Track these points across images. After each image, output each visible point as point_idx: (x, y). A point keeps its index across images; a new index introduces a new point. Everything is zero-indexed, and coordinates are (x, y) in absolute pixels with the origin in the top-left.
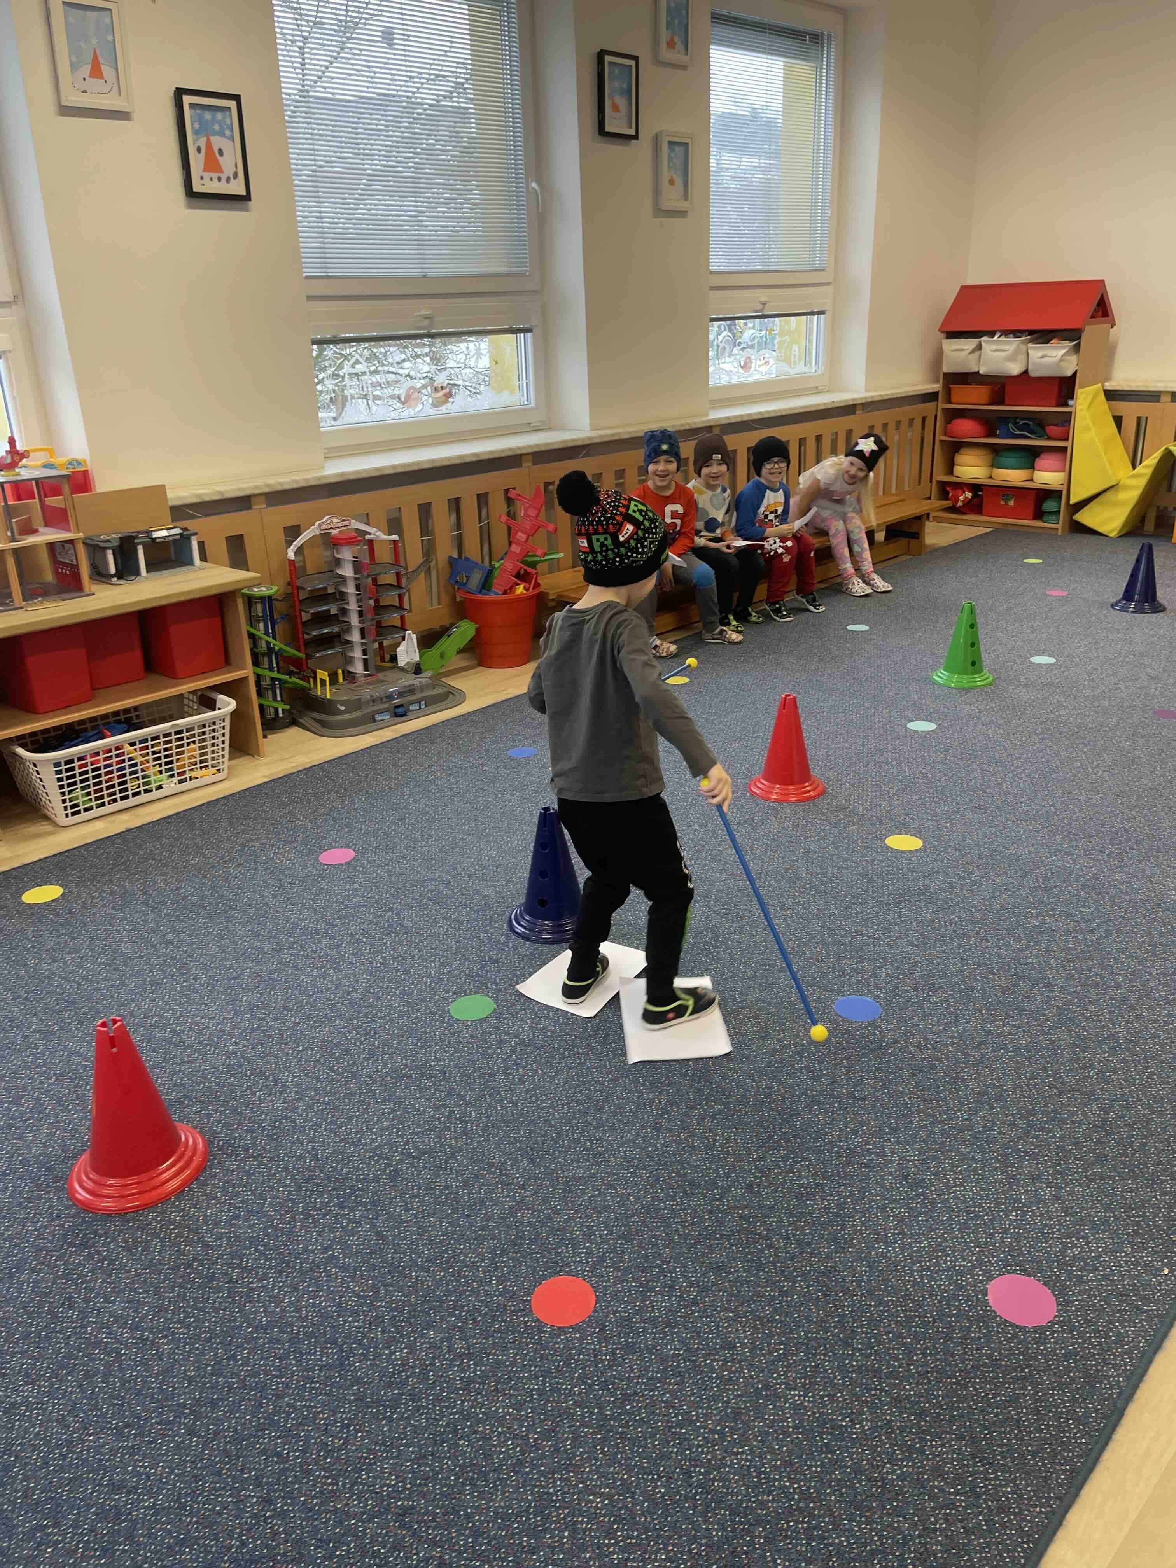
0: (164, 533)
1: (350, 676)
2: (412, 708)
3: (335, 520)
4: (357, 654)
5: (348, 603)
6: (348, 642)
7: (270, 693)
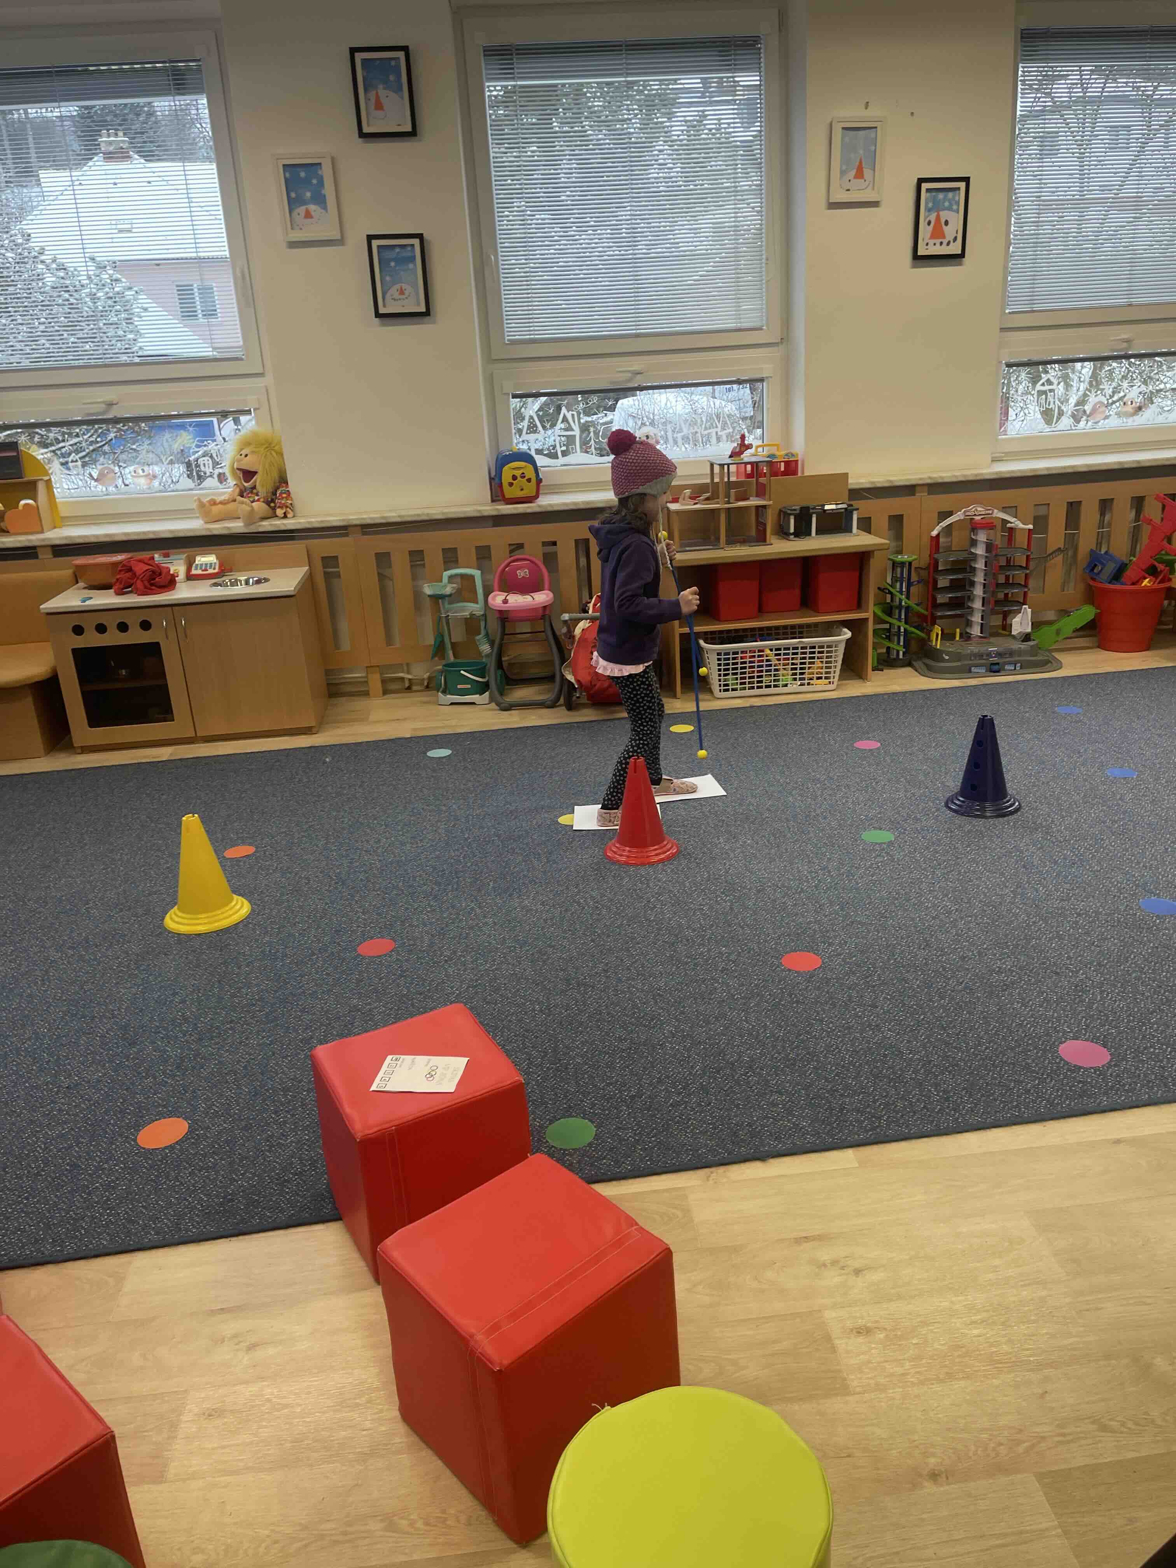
0: (833, 507)
1: (965, 636)
2: (1007, 667)
3: (979, 509)
4: (977, 618)
5: (974, 575)
6: (969, 608)
7: (896, 638)
